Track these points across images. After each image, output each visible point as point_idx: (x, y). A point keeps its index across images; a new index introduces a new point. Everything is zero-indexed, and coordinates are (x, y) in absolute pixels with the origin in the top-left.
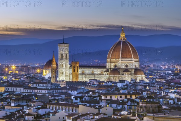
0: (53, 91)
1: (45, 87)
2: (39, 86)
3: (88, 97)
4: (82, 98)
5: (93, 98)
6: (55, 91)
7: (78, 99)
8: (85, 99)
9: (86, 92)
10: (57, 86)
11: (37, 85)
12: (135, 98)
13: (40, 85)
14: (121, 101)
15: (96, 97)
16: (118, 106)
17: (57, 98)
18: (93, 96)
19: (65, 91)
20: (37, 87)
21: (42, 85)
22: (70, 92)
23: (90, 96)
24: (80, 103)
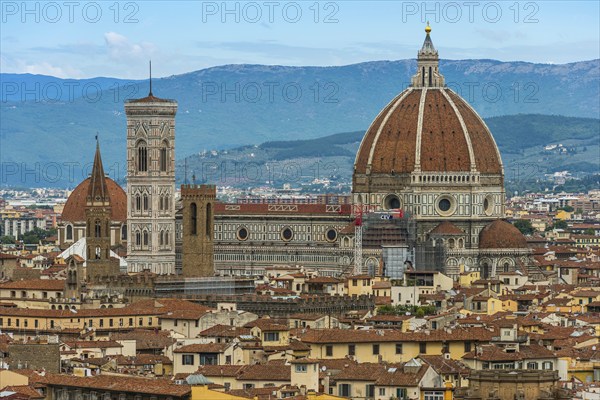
0: (87, 320)
1: (53, 301)
2: (24, 298)
3: (244, 348)
4: (215, 354)
5: (266, 356)
6: (96, 321)
7: (197, 358)
8: (228, 358)
9: (241, 325)
10: (110, 301)
11: (18, 294)
12: (465, 358)
13: (30, 294)
14: (392, 370)
15: (281, 349)
16: (377, 390)
17: (100, 355)
18: (265, 344)
19: (146, 324)
20: (15, 302)
21: (39, 295)
22: (166, 326)
23: (252, 344)
24: (201, 378)
